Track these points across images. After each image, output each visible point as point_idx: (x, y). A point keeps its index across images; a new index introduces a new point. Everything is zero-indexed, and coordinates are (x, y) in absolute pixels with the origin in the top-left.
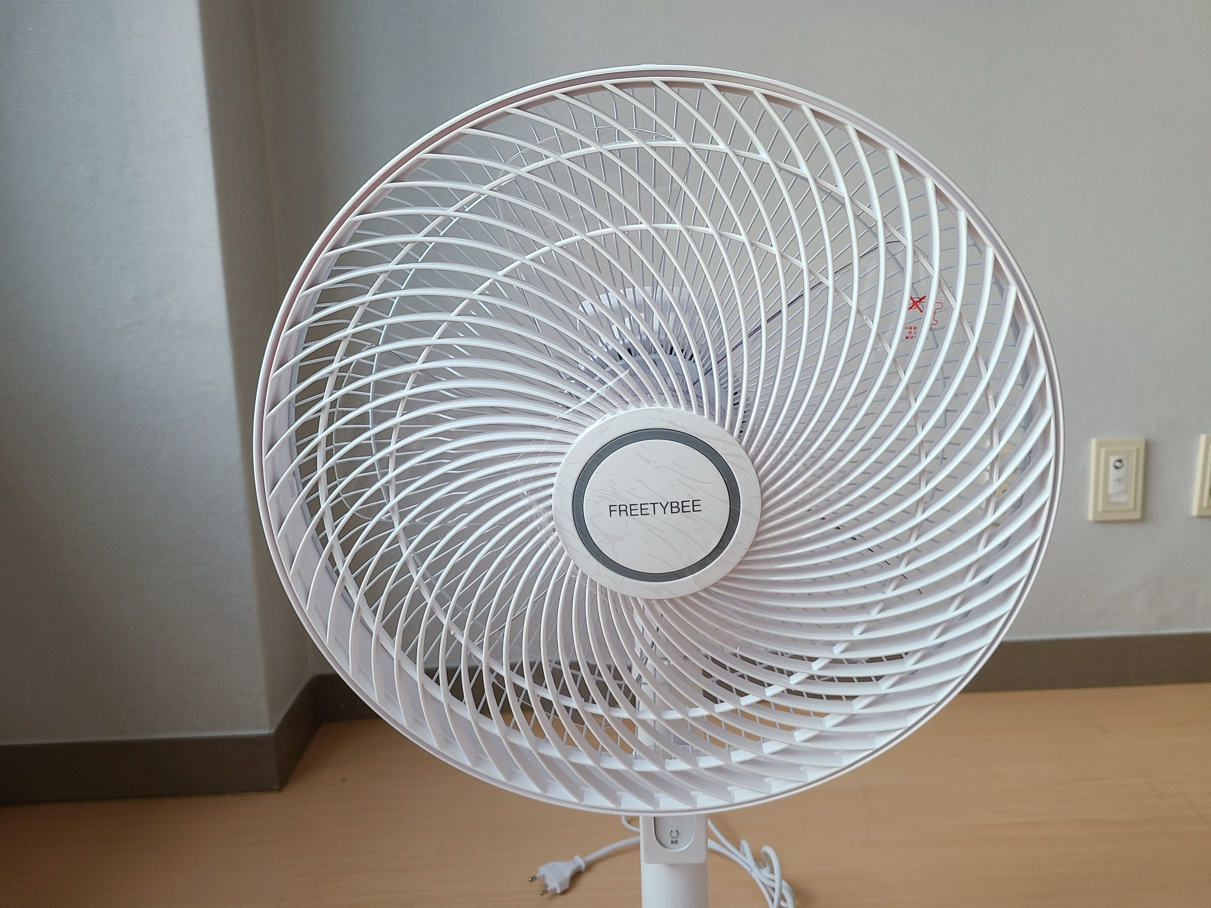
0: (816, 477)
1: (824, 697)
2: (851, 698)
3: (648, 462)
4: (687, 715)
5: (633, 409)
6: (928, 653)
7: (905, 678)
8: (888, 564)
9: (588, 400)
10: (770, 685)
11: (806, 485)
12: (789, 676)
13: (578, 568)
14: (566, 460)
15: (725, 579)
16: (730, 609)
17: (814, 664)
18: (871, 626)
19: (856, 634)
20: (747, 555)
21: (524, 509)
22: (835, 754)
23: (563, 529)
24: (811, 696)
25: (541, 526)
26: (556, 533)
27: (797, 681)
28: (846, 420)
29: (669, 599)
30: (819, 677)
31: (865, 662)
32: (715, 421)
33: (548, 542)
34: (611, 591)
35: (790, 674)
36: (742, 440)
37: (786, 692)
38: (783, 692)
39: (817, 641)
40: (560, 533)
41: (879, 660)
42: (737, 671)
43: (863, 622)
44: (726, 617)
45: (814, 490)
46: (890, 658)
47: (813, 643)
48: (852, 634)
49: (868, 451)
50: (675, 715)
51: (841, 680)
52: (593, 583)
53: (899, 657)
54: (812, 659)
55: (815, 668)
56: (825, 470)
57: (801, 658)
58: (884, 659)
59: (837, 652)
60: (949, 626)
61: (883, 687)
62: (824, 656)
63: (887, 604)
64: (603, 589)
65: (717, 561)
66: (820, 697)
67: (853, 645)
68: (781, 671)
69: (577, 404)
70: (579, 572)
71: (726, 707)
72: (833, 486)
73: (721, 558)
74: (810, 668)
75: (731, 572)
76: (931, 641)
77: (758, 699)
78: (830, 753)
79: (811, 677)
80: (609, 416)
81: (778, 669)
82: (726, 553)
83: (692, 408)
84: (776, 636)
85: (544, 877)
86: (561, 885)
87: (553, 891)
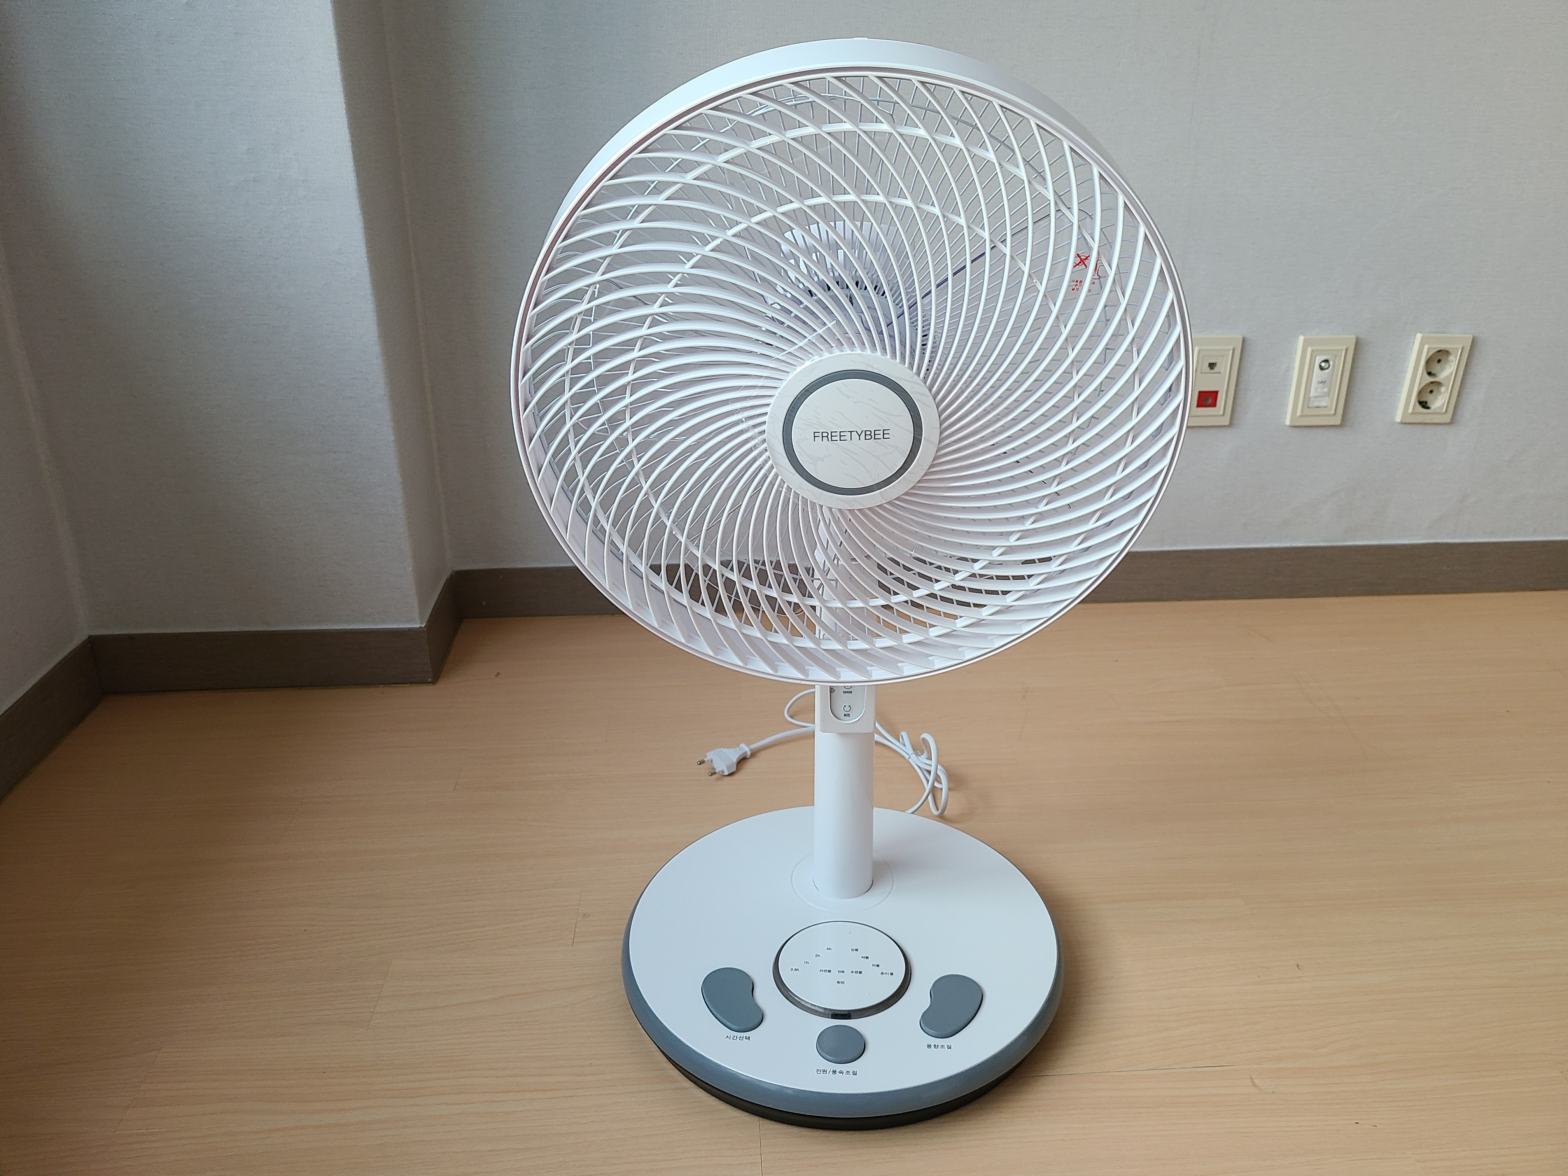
0: (987, 412)
1: (983, 592)
2: (1005, 593)
3: (848, 397)
4: (868, 604)
5: (836, 353)
6: (1070, 557)
7: (1049, 577)
8: (1044, 483)
9: (801, 344)
10: (937, 581)
11: (977, 419)
12: (954, 574)
13: (784, 483)
14: (779, 393)
15: (906, 494)
16: (908, 518)
17: (975, 564)
18: (1025, 534)
19: (1012, 541)
20: (925, 475)
21: (741, 432)
22: (989, 638)
23: (774, 450)
24: (972, 590)
25: (755, 447)
26: (767, 453)
27: (961, 578)
28: (1014, 365)
29: (858, 510)
30: (981, 576)
31: (1020, 564)
32: (905, 364)
33: (761, 460)
34: (811, 502)
35: (956, 572)
36: (927, 381)
37: (951, 587)
38: (948, 587)
39: (981, 546)
40: (770, 452)
41: (1032, 562)
42: (913, 570)
43: (1019, 531)
44: (902, 524)
45: (984, 423)
46: (1041, 560)
47: (978, 547)
48: (1008, 540)
49: (1029, 392)
50: (859, 604)
51: (999, 578)
52: (797, 495)
53: (1049, 559)
54: (975, 561)
55: (977, 568)
56: (994, 406)
57: (966, 559)
58: (1037, 561)
59: (995, 555)
60: (1089, 535)
61: (1032, 584)
62: (984, 558)
63: (1041, 516)
64: (805, 501)
65: (900, 480)
66: (980, 591)
67: (1010, 550)
68: (947, 570)
69: (791, 348)
70: (785, 486)
71: (902, 598)
72: (999, 420)
73: (904, 477)
74: (973, 568)
75: (911, 489)
76: (1073, 547)
77: (928, 592)
78: (985, 636)
79: (973, 575)
80: (817, 358)
81: (945, 568)
82: (908, 473)
83: (886, 352)
84: (945, 541)
85: (712, 761)
86: (728, 768)
87: (721, 773)
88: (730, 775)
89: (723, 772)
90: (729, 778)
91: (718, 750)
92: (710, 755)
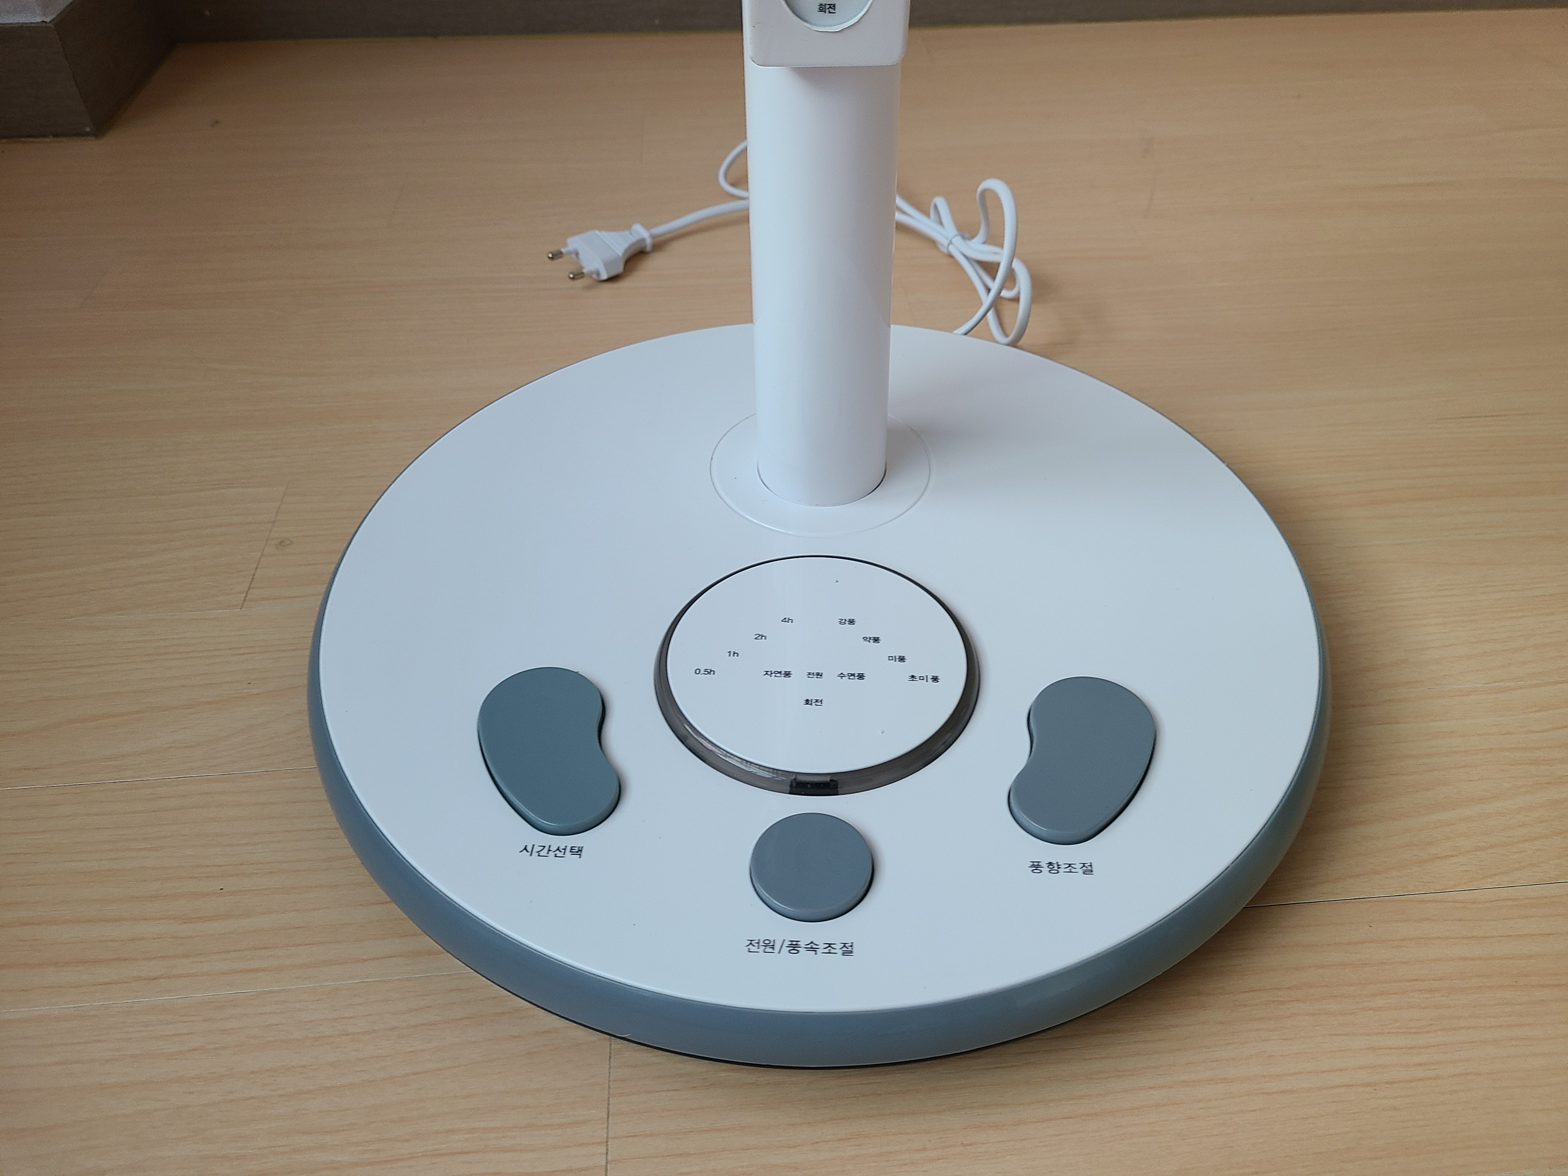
85: (577, 254)
86: (607, 265)
87: (595, 276)
88: (612, 279)
89: (598, 274)
90: (609, 285)
91: (590, 234)
92: (574, 243)
